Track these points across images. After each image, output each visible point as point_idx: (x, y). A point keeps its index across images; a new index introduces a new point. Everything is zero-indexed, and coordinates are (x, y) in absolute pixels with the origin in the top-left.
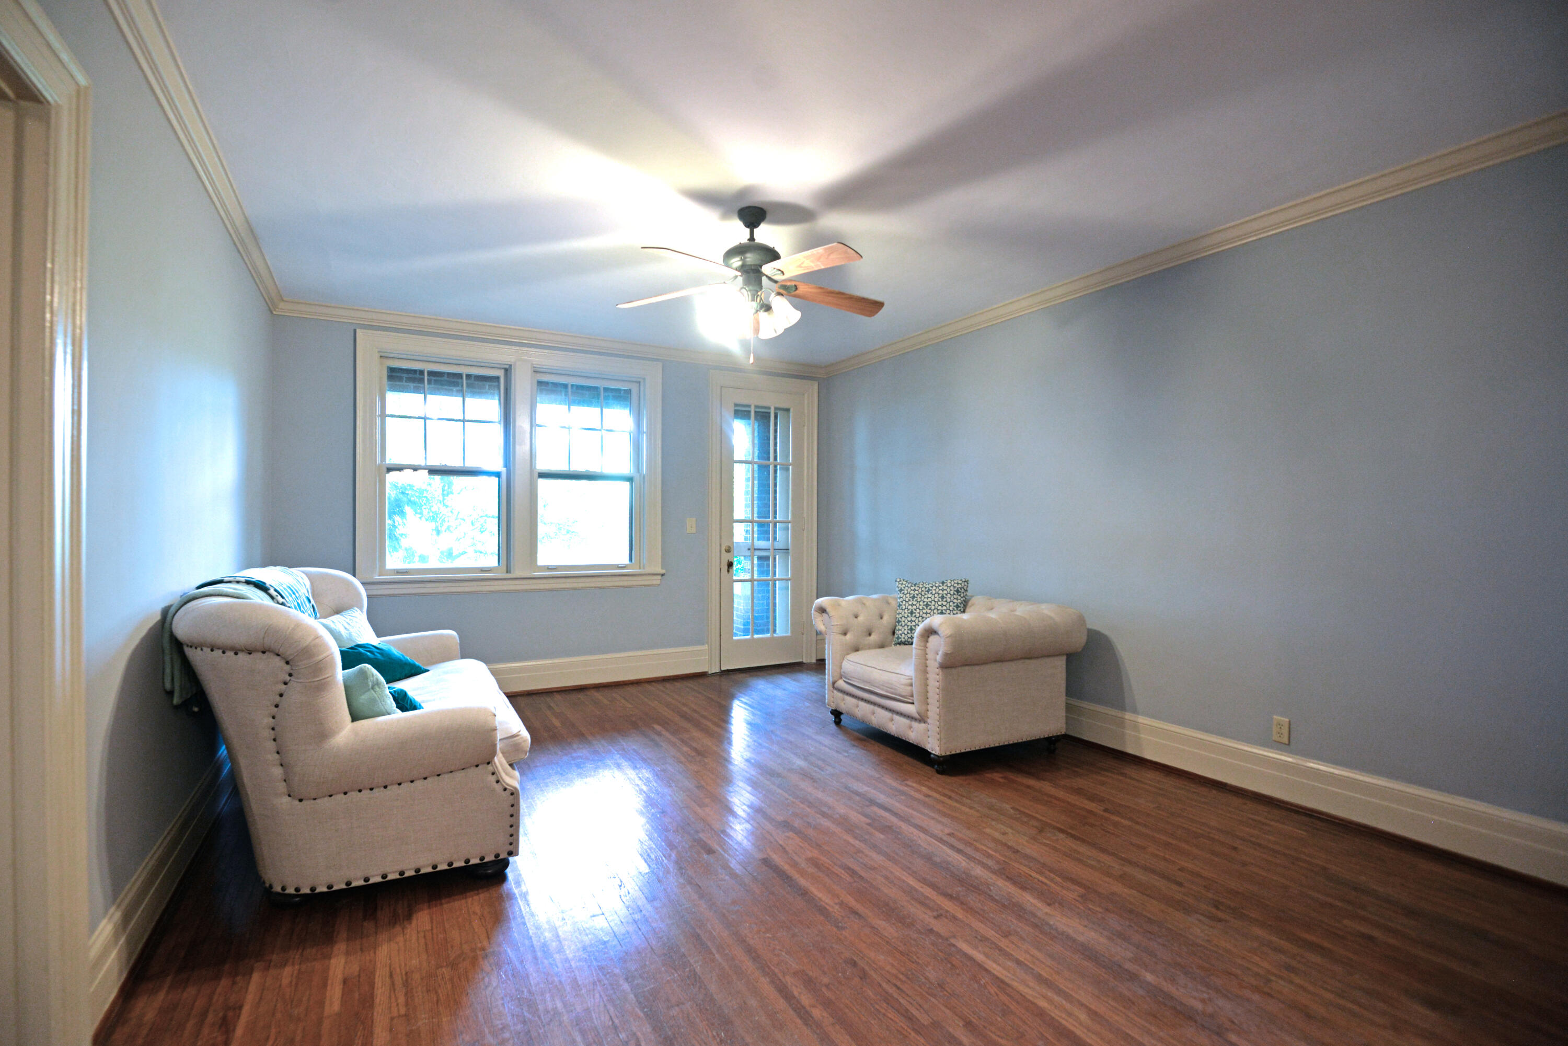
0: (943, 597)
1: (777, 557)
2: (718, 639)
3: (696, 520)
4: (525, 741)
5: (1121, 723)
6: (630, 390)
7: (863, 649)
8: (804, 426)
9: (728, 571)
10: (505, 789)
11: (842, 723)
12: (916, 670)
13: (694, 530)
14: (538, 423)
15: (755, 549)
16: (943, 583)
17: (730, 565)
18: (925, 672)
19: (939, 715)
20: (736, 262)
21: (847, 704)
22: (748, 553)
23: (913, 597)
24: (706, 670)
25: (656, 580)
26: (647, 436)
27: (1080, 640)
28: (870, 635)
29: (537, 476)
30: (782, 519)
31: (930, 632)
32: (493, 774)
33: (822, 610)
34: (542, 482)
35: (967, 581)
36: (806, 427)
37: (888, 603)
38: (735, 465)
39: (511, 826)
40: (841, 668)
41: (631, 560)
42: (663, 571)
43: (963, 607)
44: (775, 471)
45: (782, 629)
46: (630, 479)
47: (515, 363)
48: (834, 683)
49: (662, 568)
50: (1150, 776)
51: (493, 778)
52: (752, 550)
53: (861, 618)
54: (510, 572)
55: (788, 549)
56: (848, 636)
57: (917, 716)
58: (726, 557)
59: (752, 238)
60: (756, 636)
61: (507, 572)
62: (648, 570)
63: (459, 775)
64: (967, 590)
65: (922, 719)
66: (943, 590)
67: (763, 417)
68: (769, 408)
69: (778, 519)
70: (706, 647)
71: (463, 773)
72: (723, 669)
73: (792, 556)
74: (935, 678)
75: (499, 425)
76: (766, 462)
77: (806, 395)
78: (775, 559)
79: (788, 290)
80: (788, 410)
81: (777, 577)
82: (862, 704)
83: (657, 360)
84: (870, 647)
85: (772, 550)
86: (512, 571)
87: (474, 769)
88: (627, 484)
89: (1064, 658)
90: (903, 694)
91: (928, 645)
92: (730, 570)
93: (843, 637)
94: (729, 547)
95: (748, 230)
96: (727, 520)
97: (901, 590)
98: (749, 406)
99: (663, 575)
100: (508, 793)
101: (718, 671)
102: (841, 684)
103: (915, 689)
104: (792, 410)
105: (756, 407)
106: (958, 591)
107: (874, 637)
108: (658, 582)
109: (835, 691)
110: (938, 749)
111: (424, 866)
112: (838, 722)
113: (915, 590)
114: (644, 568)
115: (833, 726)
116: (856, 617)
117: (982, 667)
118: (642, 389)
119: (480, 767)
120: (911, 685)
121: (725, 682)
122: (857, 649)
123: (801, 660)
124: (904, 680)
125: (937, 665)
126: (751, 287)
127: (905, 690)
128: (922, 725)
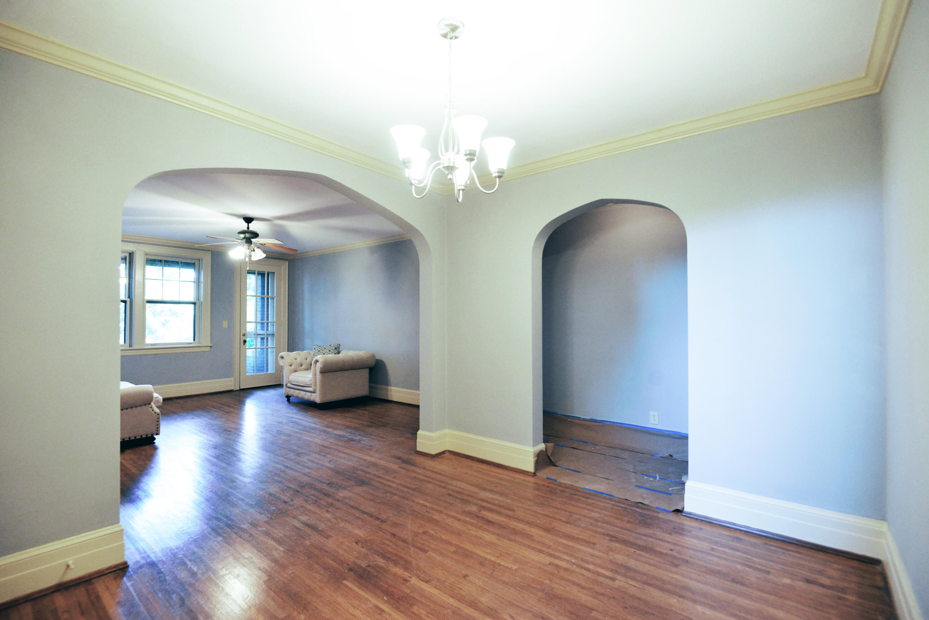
0: (330, 351)
1: (269, 338)
2: (239, 375)
3: (228, 322)
4: (161, 399)
5: (387, 390)
6: (195, 263)
7: (298, 371)
8: (281, 280)
9: (244, 344)
10: (155, 413)
11: (290, 401)
12: (313, 375)
13: (227, 326)
14: (146, 278)
15: (257, 335)
16: (330, 345)
17: (245, 342)
18: (315, 375)
19: (320, 389)
20: (242, 236)
21: (291, 392)
22: (254, 336)
23: (319, 351)
24: (233, 389)
25: (208, 349)
26: (203, 284)
27: (373, 363)
28: (302, 366)
29: (146, 302)
30: (271, 321)
31: (317, 361)
32: (151, 408)
33: (282, 357)
34: (148, 305)
35: (340, 345)
36: (282, 281)
37: (310, 354)
38: (247, 297)
39: (158, 425)
40: (289, 379)
41: (194, 340)
42: (211, 345)
43: (339, 353)
44: (268, 302)
45: (271, 370)
46: (194, 304)
47: (136, 251)
48: (286, 385)
49: (211, 344)
50: (395, 406)
51: (151, 409)
52: (256, 335)
53: (298, 360)
54: (132, 347)
55: (274, 334)
56: (292, 366)
57: (313, 391)
58: (243, 338)
59: (248, 228)
60: (257, 374)
61: (130, 347)
62: (203, 344)
63: (139, 408)
64: (339, 348)
65: (314, 392)
66: (330, 348)
67: (262, 274)
68: (265, 272)
69: (269, 321)
70: (232, 379)
71: (140, 407)
72: (241, 388)
73: (275, 338)
74: (319, 376)
75: (125, 279)
76: (263, 296)
77: (283, 267)
78: (267, 339)
79: (262, 247)
80: (274, 273)
81: (269, 346)
82: (296, 391)
83: (208, 251)
84: (301, 370)
85: (266, 335)
86: (133, 346)
87: (144, 406)
88: (193, 305)
89: (368, 369)
90: (309, 384)
91: (317, 366)
92: (245, 344)
93: (290, 367)
94: (245, 334)
95: (247, 224)
96: (243, 321)
97: (315, 349)
98: (255, 271)
99: (211, 347)
100: (156, 414)
101: (238, 389)
102: (289, 385)
103: (312, 382)
104: (275, 273)
105: (258, 271)
106: (336, 348)
107: (303, 367)
108: (209, 350)
109: (287, 388)
110: (319, 401)
111: (126, 438)
112: (289, 400)
113: (320, 349)
114: (201, 344)
115: (286, 402)
116: (296, 359)
117: (336, 373)
118: (201, 263)
119: (147, 405)
120: (311, 381)
121: (242, 393)
122: (296, 371)
123: (280, 383)
124: (309, 379)
125: (319, 372)
126: (248, 244)
127: (309, 383)
128: (315, 394)
